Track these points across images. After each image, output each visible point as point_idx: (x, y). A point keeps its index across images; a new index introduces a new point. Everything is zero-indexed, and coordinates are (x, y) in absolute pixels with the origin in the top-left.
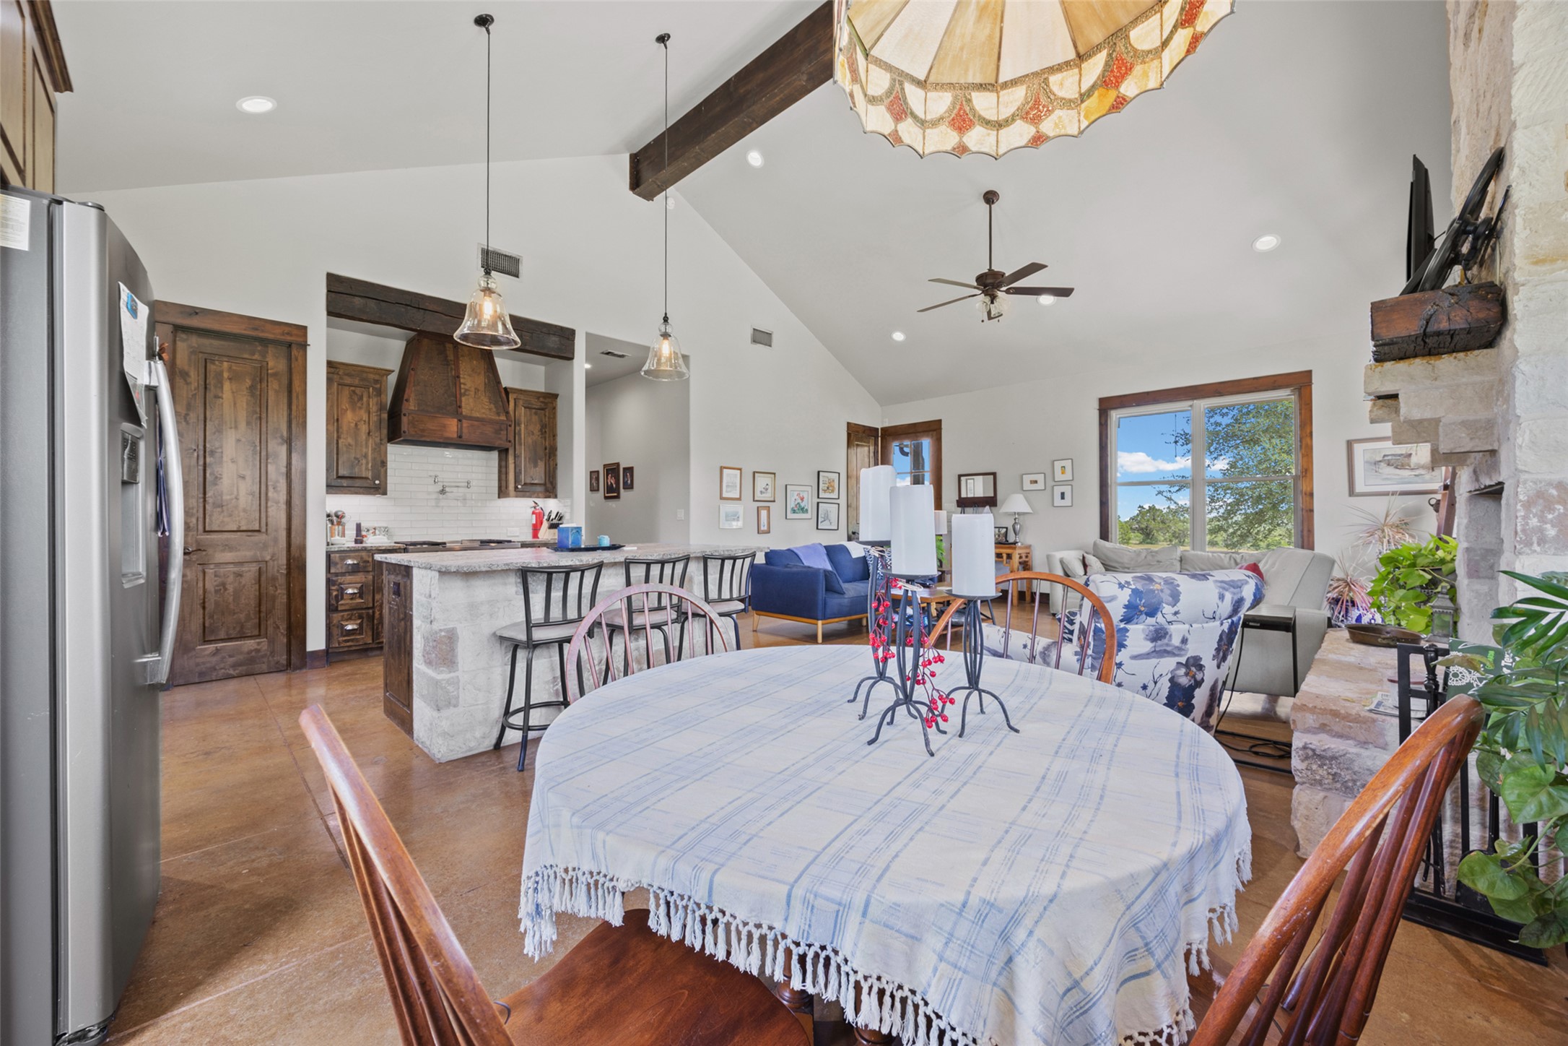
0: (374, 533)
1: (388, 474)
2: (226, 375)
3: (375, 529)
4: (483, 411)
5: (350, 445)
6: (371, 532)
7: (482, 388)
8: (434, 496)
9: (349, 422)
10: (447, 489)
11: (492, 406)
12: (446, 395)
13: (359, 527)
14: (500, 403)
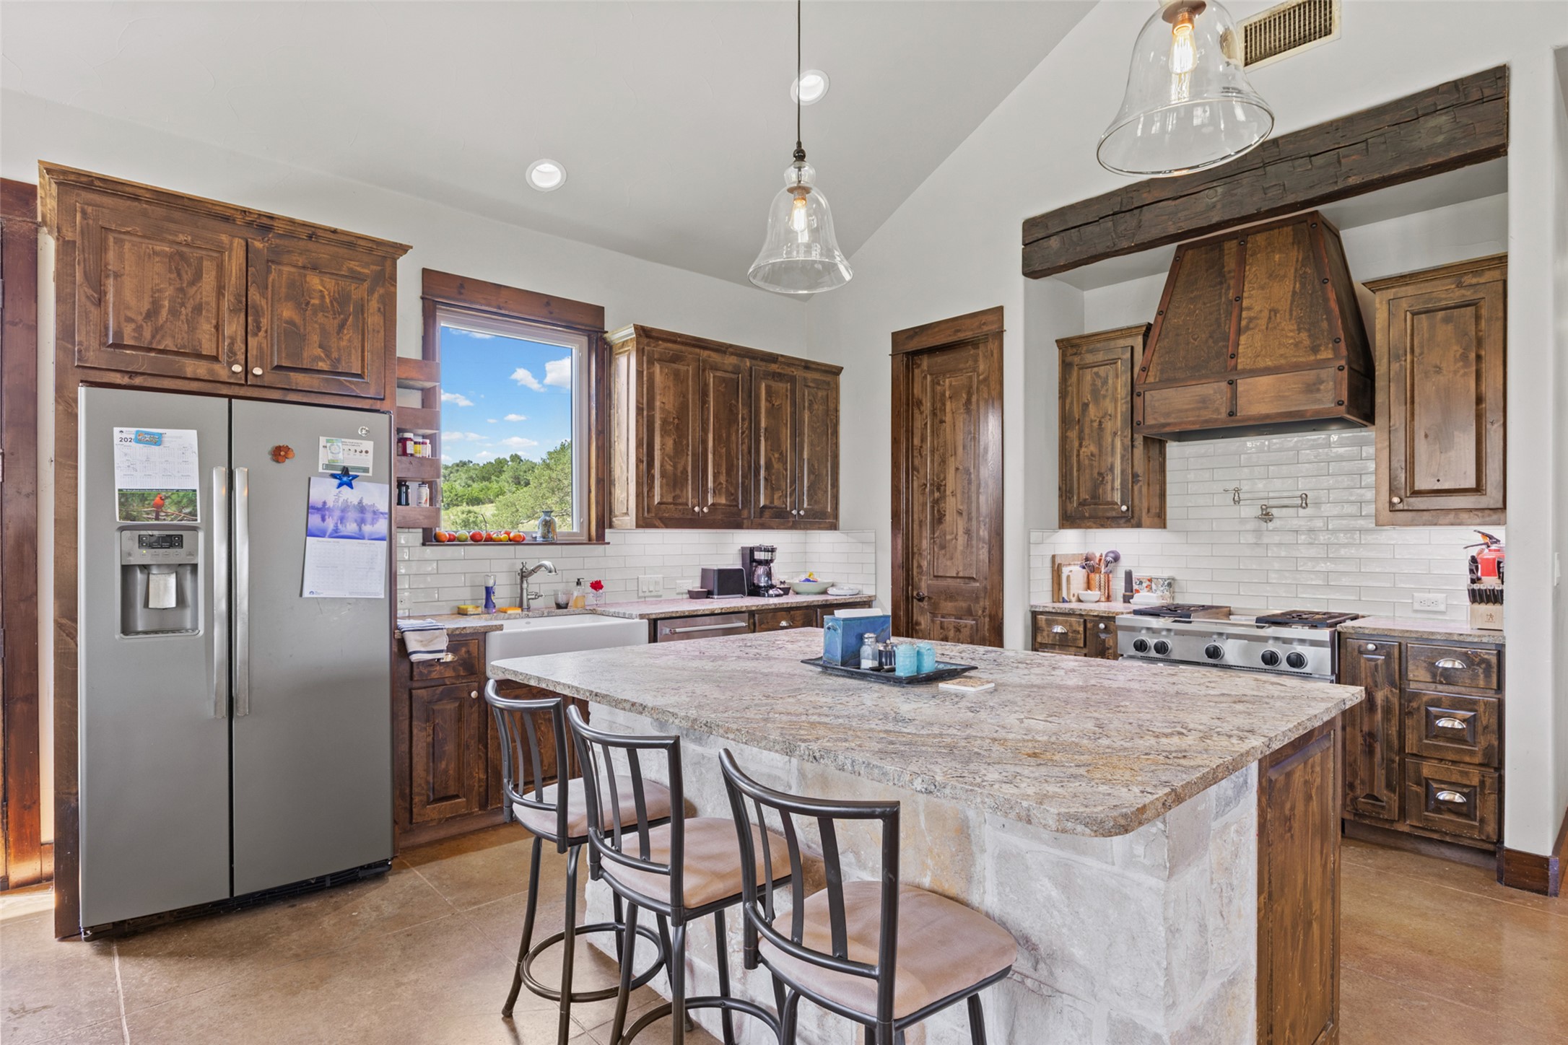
0: (1149, 588)
1: (1168, 492)
2: (947, 394)
3: (1150, 580)
4: (1282, 351)
5: (1092, 455)
6: (1144, 585)
7: (1284, 305)
8: (1251, 525)
9: (1092, 421)
10: (1274, 511)
11: (1304, 335)
12: (1210, 341)
13: (1129, 575)
14: (1325, 325)
